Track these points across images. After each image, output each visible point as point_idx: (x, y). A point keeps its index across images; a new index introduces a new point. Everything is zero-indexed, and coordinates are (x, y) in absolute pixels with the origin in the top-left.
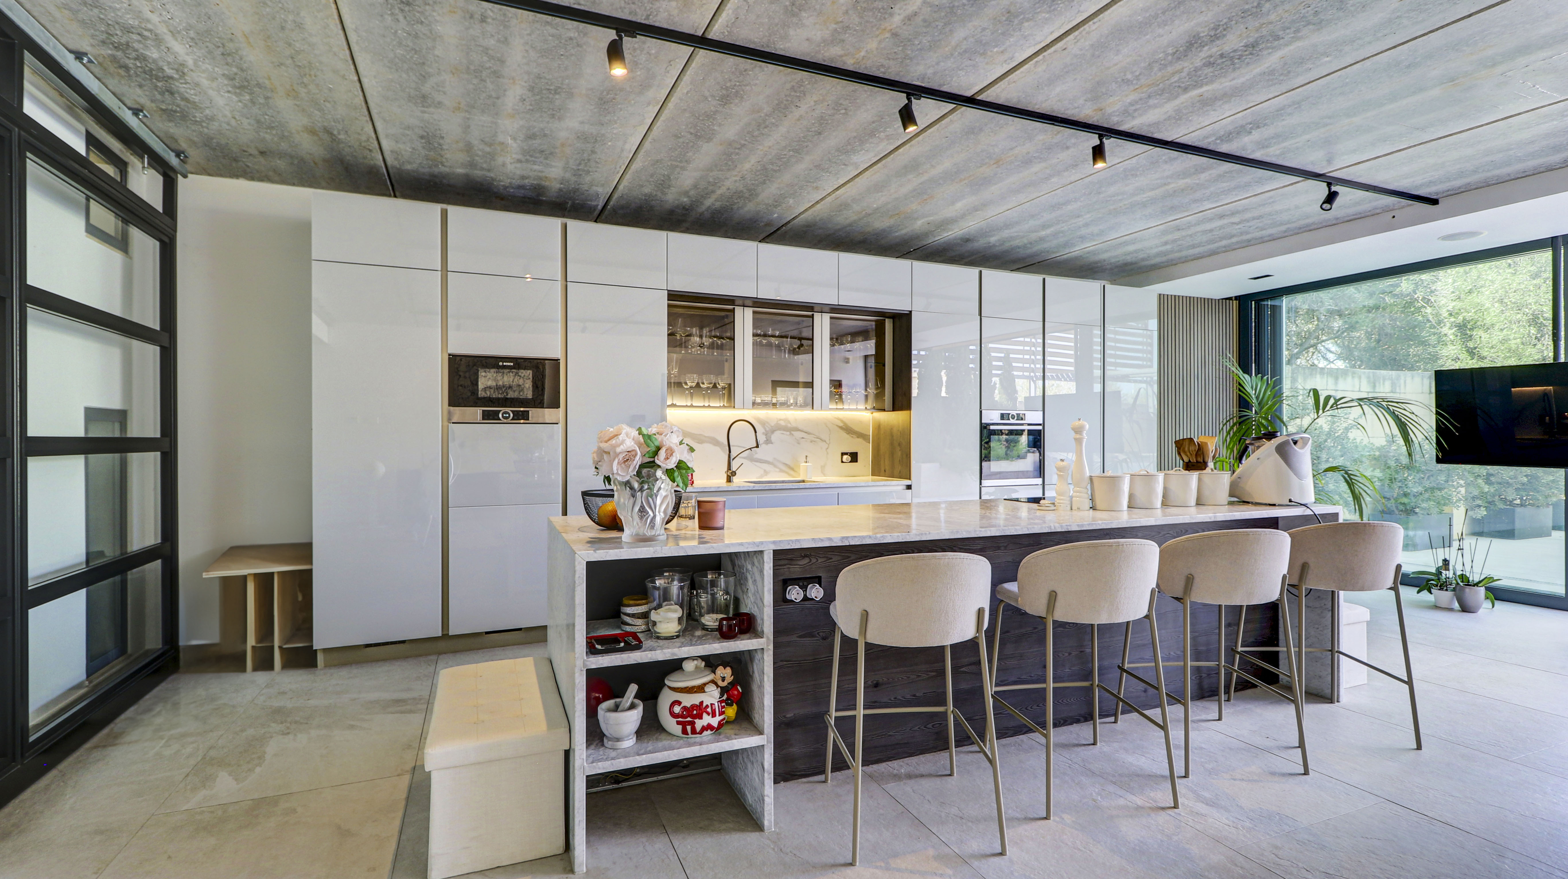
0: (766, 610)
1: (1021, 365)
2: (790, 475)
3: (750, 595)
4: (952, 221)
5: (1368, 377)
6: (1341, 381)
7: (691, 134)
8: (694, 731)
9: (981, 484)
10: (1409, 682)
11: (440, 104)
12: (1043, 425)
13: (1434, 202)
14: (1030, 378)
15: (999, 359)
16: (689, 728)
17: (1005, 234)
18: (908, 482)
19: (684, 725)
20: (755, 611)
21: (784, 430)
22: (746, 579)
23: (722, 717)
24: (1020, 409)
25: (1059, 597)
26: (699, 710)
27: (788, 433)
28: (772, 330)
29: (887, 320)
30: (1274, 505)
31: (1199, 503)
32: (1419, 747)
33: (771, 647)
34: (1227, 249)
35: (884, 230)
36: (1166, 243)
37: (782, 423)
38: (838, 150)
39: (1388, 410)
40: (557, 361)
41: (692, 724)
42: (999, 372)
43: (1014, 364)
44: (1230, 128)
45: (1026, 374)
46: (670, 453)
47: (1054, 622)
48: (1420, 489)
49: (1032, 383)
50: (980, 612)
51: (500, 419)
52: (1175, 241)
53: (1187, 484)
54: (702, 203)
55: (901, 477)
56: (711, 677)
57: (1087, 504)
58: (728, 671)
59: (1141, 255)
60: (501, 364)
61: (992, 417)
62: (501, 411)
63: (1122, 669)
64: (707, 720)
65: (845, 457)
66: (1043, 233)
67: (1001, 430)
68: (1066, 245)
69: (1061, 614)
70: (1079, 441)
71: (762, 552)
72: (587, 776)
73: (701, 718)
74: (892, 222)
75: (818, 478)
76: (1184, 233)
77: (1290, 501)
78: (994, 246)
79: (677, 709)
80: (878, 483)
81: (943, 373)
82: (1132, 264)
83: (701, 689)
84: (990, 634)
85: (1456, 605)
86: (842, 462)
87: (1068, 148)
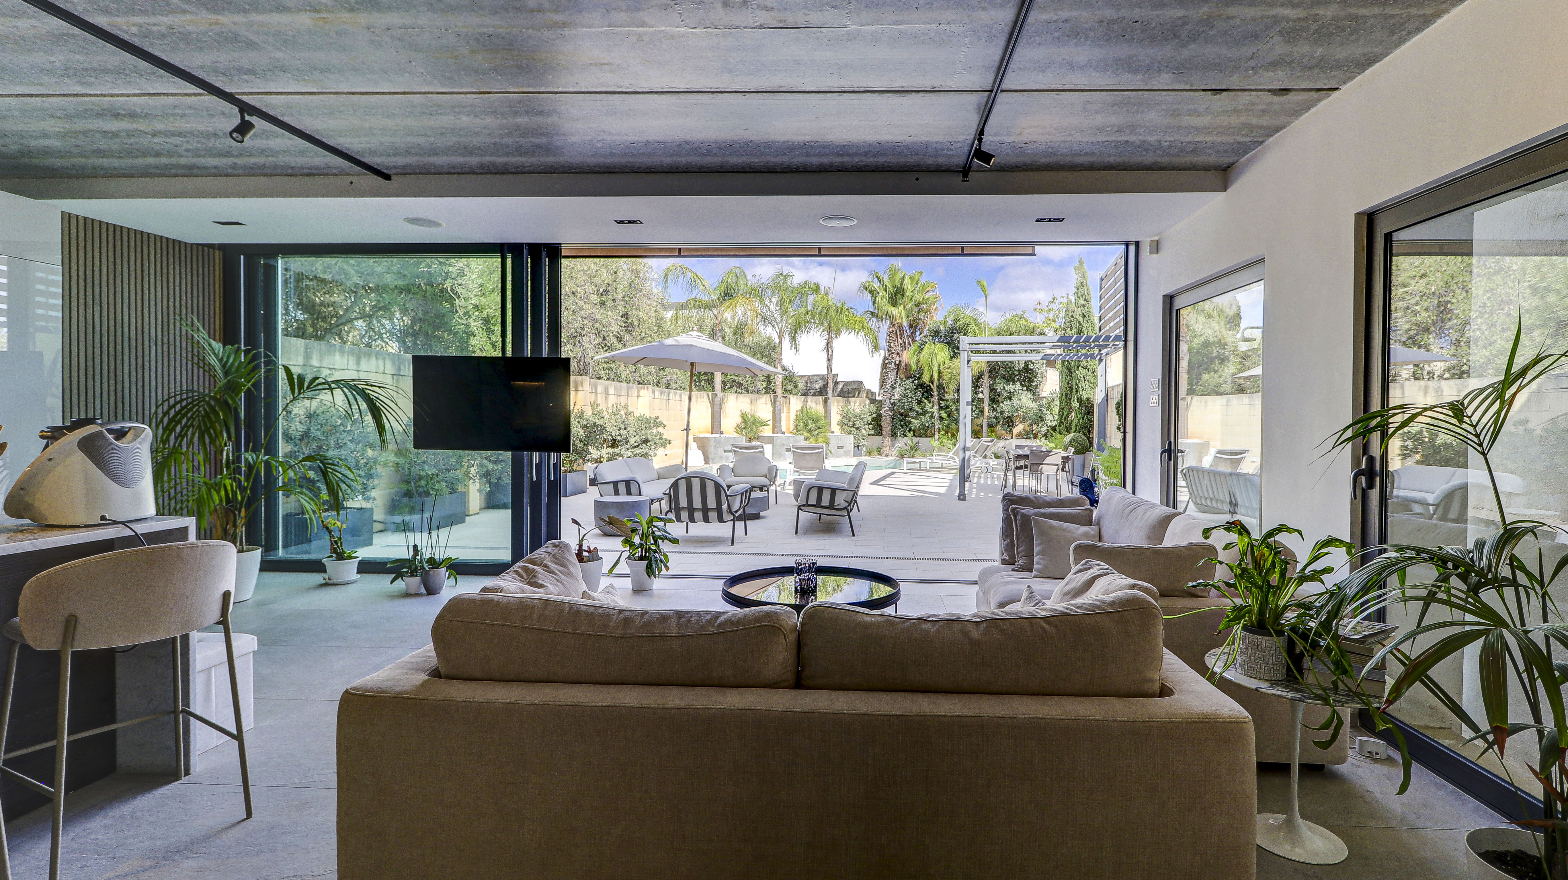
6: (363, 361)
10: (239, 737)
13: (387, 177)
30: (78, 527)
32: (249, 815)
39: (363, 394)
48: (435, 471)
77: (103, 518)
85: (423, 591)
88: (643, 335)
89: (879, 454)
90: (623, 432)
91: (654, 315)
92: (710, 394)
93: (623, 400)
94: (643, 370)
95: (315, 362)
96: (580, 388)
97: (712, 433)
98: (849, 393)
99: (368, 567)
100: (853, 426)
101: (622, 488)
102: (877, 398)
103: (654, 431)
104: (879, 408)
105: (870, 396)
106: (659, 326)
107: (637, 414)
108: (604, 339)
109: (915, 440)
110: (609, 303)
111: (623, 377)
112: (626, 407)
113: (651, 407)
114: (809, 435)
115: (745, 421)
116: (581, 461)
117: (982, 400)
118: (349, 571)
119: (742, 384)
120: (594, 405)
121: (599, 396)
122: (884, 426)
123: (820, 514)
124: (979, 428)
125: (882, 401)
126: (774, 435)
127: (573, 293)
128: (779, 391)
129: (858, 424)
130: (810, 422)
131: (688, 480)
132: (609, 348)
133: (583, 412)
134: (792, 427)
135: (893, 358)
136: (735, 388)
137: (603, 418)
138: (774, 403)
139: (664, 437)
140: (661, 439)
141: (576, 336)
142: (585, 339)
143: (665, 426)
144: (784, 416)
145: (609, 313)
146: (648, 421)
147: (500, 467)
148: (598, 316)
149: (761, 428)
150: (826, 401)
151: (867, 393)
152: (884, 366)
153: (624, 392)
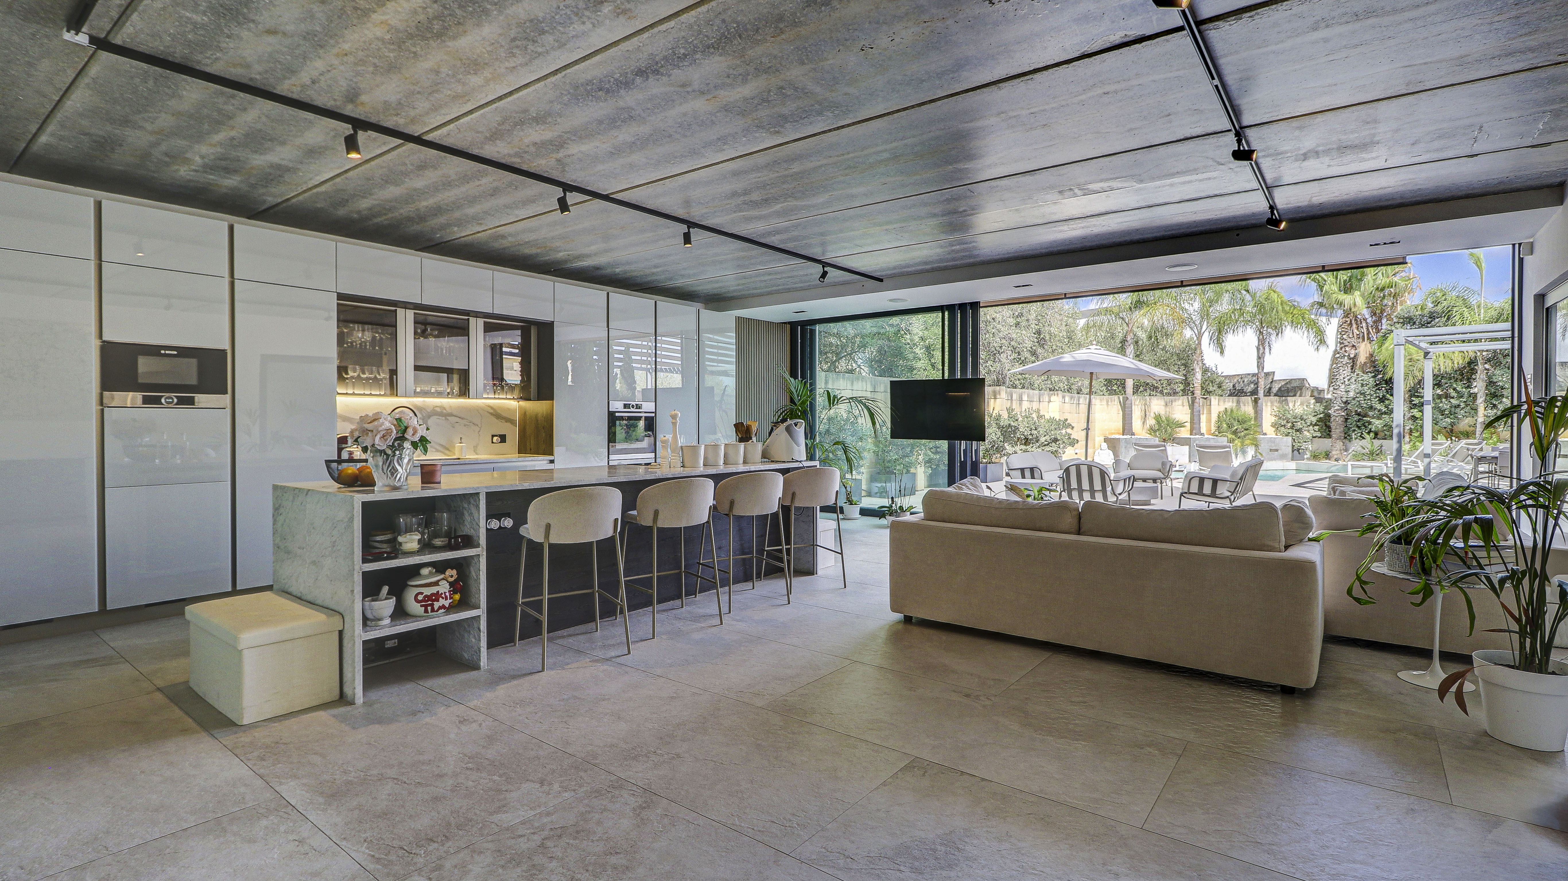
0: (481, 530)
1: (639, 358)
2: (445, 454)
3: (466, 523)
4: (588, 256)
5: (871, 382)
7: (383, 180)
8: (433, 610)
9: (608, 458)
10: (841, 554)
11: (141, 128)
12: (655, 413)
13: (881, 280)
14: (647, 370)
15: (620, 352)
16: (429, 608)
17: (627, 268)
18: (551, 458)
19: (426, 607)
20: (471, 532)
21: (440, 416)
22: (463, 514)
23: (451, 601)
24: (638, 399)
25: (660, 512)
26: (437, 596)
27: (444, 418)
28: (431, 330)
29: (532, 327)
30: (783, 461)
31: (745, 462)
32: (845, 587)
33: (485, 553)
34: (778, 292)
35: (531, 255)
36: (738, 285)
37: (438, 409)
38: (505, 206)
39: (865, 405)
40: (224, 352)
41: (432, 605)
42: (620, 364)
43: (633, 357)
44: (764, 232)
45: (643, 366)
46: (415, 432)
47: (658, 528)
49: (648, 374)
50: (616, 520)
51: (163, 404)
52: (743, 284)
53: (738, 451)
54: (371, 220)
55: (545, 453)
56: (442, 576)
57: (680, 464)
58: (454, 572)
59: (723, 290)
60: (163, 352)
61: (617, 406)
62: (162, 396)
63: (699, 564)
64: (442, 602)
65: (495, 439)
66: (655, 270)
67: (622, 417)
68: (671, 279)
69: (661, 524)
70: (674, 424)
71: (478, 494)
72: (363, 642)
73: (438, 601)
74: (539, 251)
75: (471, 456)
76: (749, 281)
77: (793, 459)
78: (619, 274)
79: (420, 597)
80: (527, 459)
81: (569, 363)
82: (718, 295)
83: (436, 584)
84: (622, 533)
86: (493, 442)
87: (669, 228)
88: (1054, 347)
89: (1326, 459)
90: (1034, 432)
91: (1064, 328)
92: (1121, 397)
93: (1035, 406)
94: (1055, 378)
95: (830, 386)
96: (998, 396)
97: (1123, 435)
98: (1288, 392)
99: (865, 512)
100: (1292, 428)
101: (1028, 473)
102: (1326, 397)
103: (1064, 431)
104: (1327, 407)
105: (1316, 394)
106: (1069, 338)
107: (1047, 417)
108: (1019, 354)
109: (1377, 443)
110: (1023, 324)
111: (1036, 385)
112: (1038, 411)
113: (1062, 411)
114: (1234, 437)
115: (1158, 423)
116: (999, 455)
117: (1474, 397)
118: (854, 511)
119: (1157, 388)
120: (1010, 410)
121: (1014, 402)
122: (1334, 427)
123: (1209, 502)
124: (1472, 429)
125: (1331, 400)
126: (1192, 437)
127: (993, 319)
128: (1198, 392)
129: (1299, 425)
130: (1235, 423)
131: (1078, 467)
132: (1023, 363)
133: (1000, 416)
134: (1213, 429)
135: (1346, 351)
136: (1148, 391)
137: (1017, 420)
138: (1192, 405)
139: (1072, 437)
140: (1070, 438)
141: (994, 355)
142: (1003, 356)
143: (1073, 428)
144: (1203, 418)
145: (1024, 332)
146: (1058, 423)
147: (938, 457)
148: (1014, 336)
149: (1178, 430)
150: (1256, 401)
151: (1312, 391)
152: (1334, 360)
153: (1036, 399)
